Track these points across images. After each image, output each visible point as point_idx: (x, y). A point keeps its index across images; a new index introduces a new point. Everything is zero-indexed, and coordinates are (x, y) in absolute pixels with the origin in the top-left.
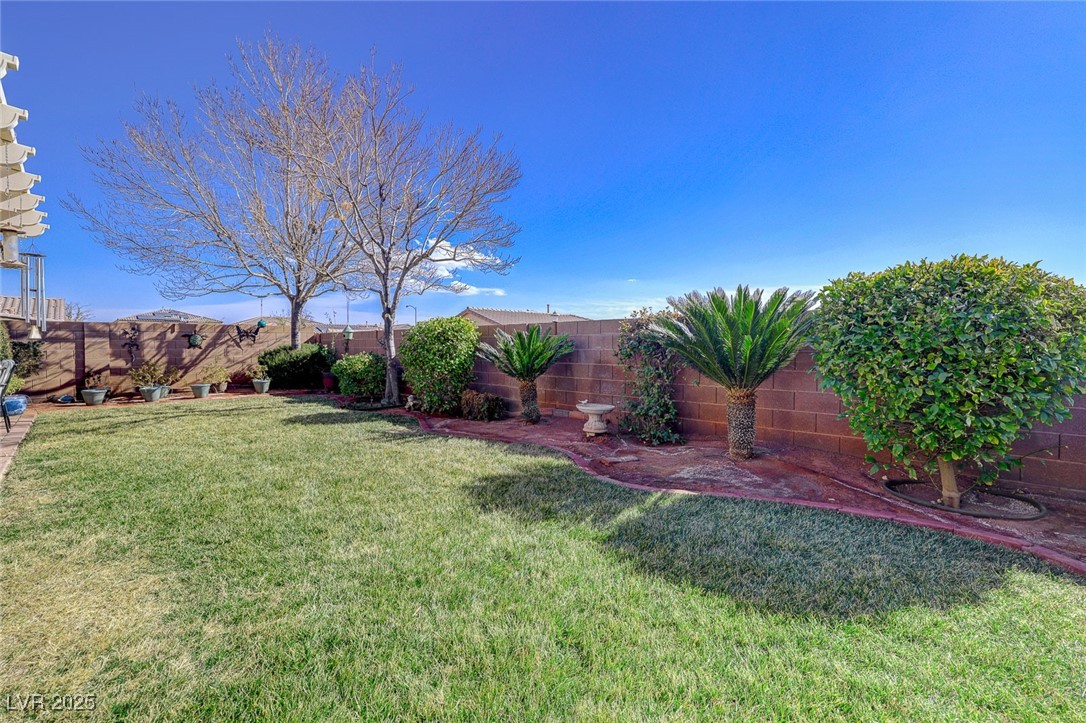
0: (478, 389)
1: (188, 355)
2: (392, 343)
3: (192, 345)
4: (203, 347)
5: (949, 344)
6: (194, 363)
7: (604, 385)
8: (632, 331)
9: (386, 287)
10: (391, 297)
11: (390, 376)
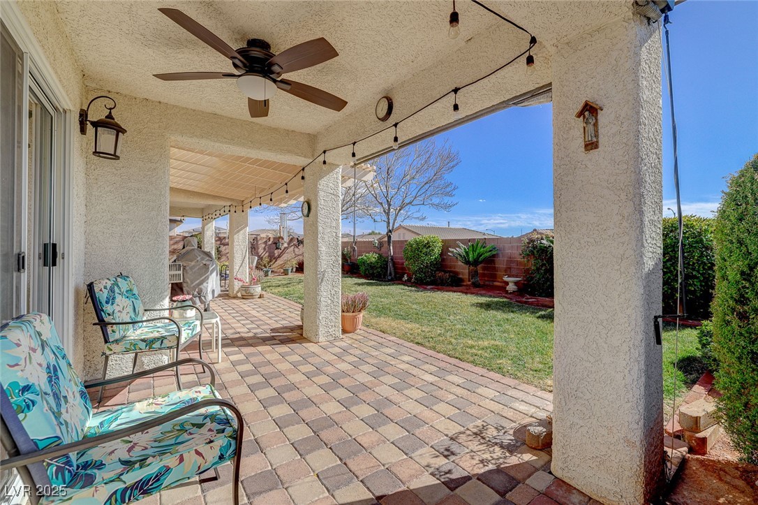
0: (445, 272)
1: (277, 253)
2: (391, 247)
3: (277, 248)
4: (282, 249)
5: (671, 251)
6: (279, 256)
7: (512, 270)
8: (529, 243)
9: (389, 219)
10: (391, 225)
11: (390, 265)
